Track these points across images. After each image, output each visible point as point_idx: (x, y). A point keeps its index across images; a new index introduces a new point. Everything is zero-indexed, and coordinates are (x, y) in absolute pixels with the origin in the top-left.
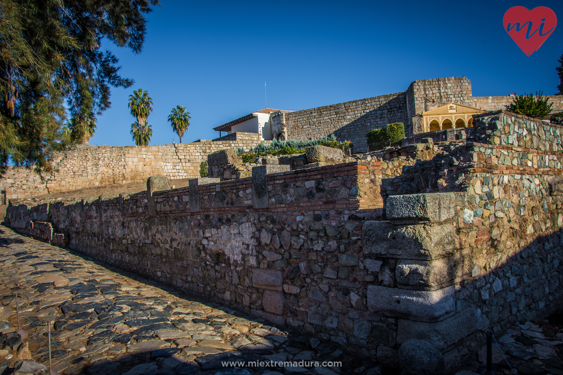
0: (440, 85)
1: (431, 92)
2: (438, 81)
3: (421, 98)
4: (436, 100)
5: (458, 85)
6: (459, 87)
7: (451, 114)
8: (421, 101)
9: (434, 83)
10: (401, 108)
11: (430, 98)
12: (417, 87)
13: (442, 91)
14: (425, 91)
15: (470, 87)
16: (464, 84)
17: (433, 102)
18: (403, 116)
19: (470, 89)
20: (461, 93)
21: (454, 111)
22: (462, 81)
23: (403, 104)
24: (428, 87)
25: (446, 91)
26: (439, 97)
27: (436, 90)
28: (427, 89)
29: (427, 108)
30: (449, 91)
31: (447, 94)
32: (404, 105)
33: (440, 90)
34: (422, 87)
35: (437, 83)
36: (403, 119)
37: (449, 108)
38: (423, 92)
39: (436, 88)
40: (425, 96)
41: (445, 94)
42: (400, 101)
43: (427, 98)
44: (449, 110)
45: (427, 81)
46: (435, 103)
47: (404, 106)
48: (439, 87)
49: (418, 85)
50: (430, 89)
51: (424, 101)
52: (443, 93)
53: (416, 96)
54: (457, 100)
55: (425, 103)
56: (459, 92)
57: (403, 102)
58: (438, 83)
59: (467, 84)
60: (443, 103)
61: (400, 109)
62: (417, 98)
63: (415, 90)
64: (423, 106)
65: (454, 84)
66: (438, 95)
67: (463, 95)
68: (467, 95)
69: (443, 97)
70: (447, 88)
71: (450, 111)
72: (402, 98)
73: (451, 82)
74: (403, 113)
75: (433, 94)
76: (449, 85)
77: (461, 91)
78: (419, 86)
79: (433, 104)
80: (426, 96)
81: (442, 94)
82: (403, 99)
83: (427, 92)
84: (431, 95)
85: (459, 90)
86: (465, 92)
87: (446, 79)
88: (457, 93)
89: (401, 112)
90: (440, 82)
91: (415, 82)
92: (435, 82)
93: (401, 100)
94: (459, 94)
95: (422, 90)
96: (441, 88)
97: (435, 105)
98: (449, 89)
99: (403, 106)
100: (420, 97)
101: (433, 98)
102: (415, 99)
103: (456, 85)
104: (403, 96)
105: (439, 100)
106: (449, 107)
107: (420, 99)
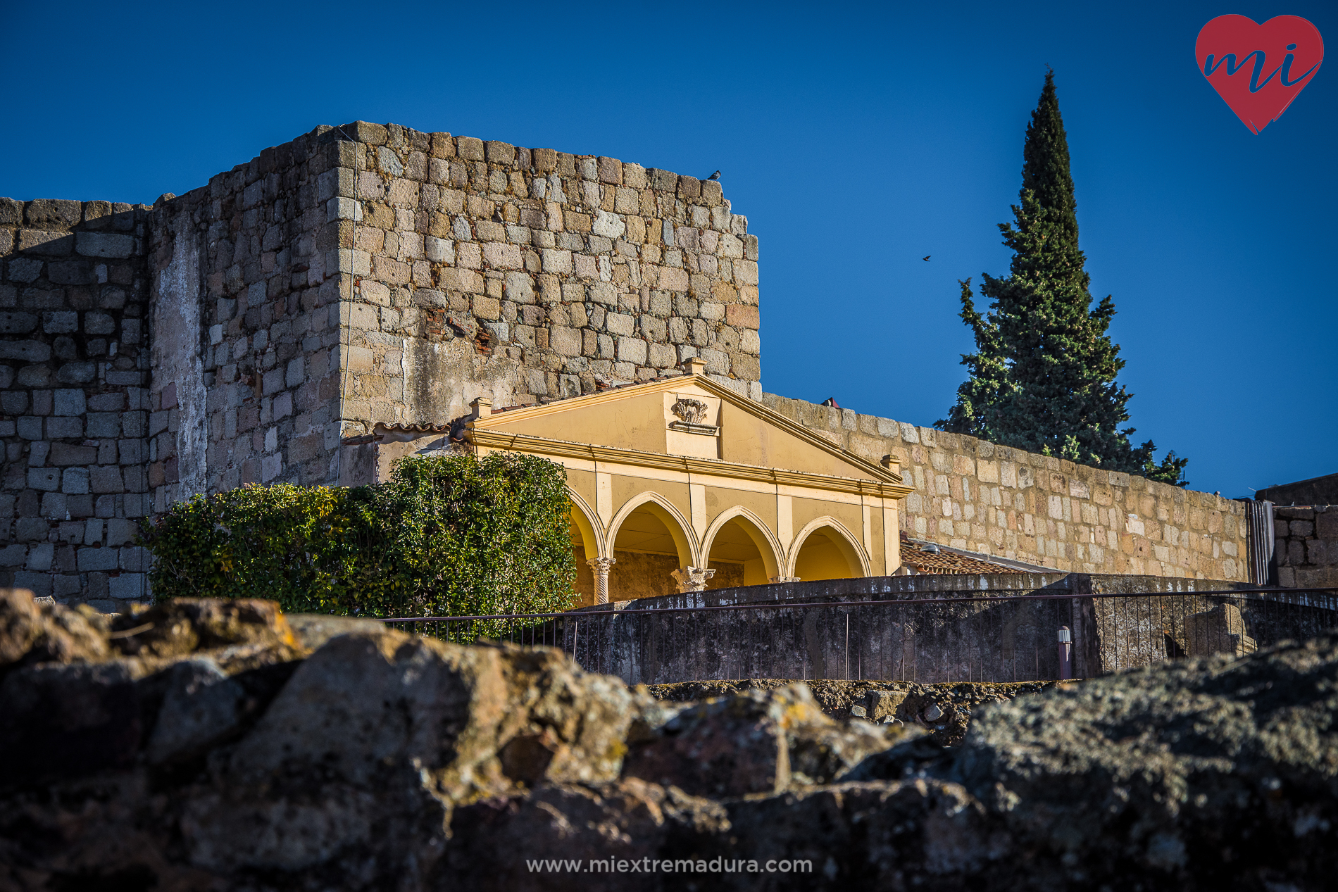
0: (541, 208)
1: (471, 255)
2: (532, 170)
3: (393, 289)
4: (502, 330)
5: (669, 241)
6: (675, 257)
7: (685, 465)
8: (390, 316)
9: (498, 181)
10: (94, 348)
11: (458, 301)
12: (369, 185)
13: (557, 261)
14: (425, 233)
15: (749, 274)
16: (710, 238)
17: (484, 341)
18: (103, 427)
19: (750, 294)
20: (686, 307)
21: (703, 448)
22: (700, 215)
23: (116, 314)
24: (451, 200)
25: (586, 267)
26: (531, 312)
27: (508, 240)
28: (443, 220)
29: (435, 387)
30: (605, 276)
31: (588, 300)
32: (131, 327)
33: (535, 245)
34: (403, 192)
35: (520, 186)
36: (108, 455)
37: (670, 417)
38: (410, 244)
39: (514, 230)
40: (423, 273)
41: (573, 291)
42: (90, 286)
43: (441, 299)
44: (671, 436)
45: (448, 149)
46: (499, 351)
47: (129, 336)
48: (534, 227)
49: (374, 167)
50: (463, 228)
51: (411, 315)
52: (563, 278)
53: (353, 261)
54: (656, 360)
55: (423, 337)
56: (674, 296)
57: (115, 299)
58: (530, 189)
59: (732, 247)
60: (556, 363)
61: (83, 356)
62: (358, 280)
63: (349, 209)
64: (408, 366)
65: (638, 225)
66: (521, 287)
67: (699, 328)
68: (727, 334)
69: (558, 315)
70: (596, 244)
71: (680, 444)
72: (111, 262)
73: (627, 201)
74: (110, 401)
75: (484, 269)
76: (608, 226)
77: (689, 295)
78: (384, 177)
79: (479, 361)
80: (435, 275)
81: (552, 293)
82: (123, 275)
83: (444, 250)
84: (469, 281)
85: (672, 279)
86: (712, 310)
87: (590, 167)
88: (661, 305)
89: (90, 387)
90: (540, 183)
91: (350, 132)
92: (507, 169)
93: (101, 272)
94: (675, 312)
95: (406, 219)
96: (547, 239)
97: (499, 370)
98: (604, 261)
99: (117, 334)
100: (383, 273)
101: (483, 306)
102: (346, 288)
103: (654, 237)
104: (121, 246)
105: (524, 333)
106: (669, 401)
107: (383, 295)
